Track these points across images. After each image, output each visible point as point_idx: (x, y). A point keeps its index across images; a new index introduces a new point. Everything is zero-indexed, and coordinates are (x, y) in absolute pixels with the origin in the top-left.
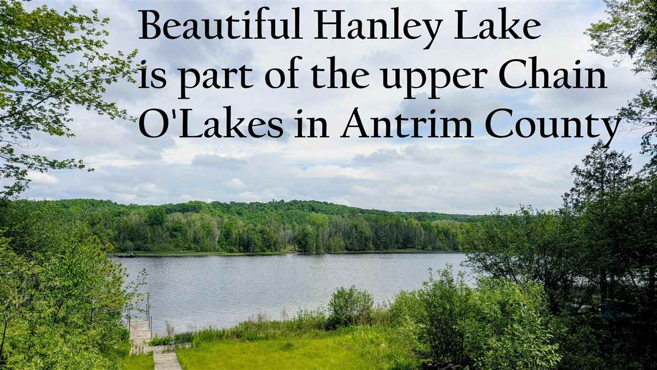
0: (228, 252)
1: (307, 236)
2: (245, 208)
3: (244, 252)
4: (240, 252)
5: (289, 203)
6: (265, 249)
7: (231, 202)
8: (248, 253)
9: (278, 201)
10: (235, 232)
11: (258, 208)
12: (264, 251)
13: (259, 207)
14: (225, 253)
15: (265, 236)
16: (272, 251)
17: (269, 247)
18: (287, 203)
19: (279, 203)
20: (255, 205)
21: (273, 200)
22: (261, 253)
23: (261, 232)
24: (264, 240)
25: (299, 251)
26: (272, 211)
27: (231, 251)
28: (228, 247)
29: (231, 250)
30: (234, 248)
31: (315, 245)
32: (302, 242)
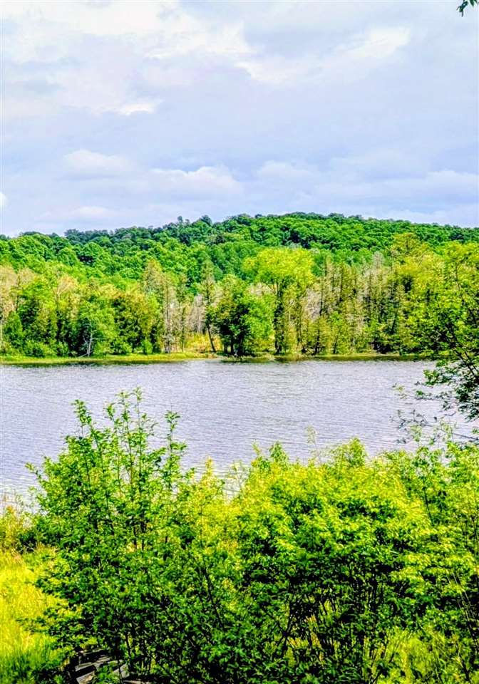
0: (28, 354)
1: (246, 312)
2: (102, 245)
3: (71, 355)
4: (60, 355)
5: (225, 223)
6: (128, 348)
7: (69, 232)
8: (81, 359)
9: (191, 222)
10: (47, 307)
11: (136, 243)
12: (124, 353)
13: (138, 239)
14: (20, 358)
15: (127, 315)
16: (145, 353)
17: (136, 343)
18: (216, 226)
19: (193, 225)
20: (129, 234)
21: (180, 218)
22: (116, 358)
23: (116, 304)
24: (123, 325)
25: (225, 353)
26: (172, 248)
27: (37, 353)
28: (30, 344)
29: (35, 351)
30: (42, 346)
31: (272, 337)
32: (232, 327)
